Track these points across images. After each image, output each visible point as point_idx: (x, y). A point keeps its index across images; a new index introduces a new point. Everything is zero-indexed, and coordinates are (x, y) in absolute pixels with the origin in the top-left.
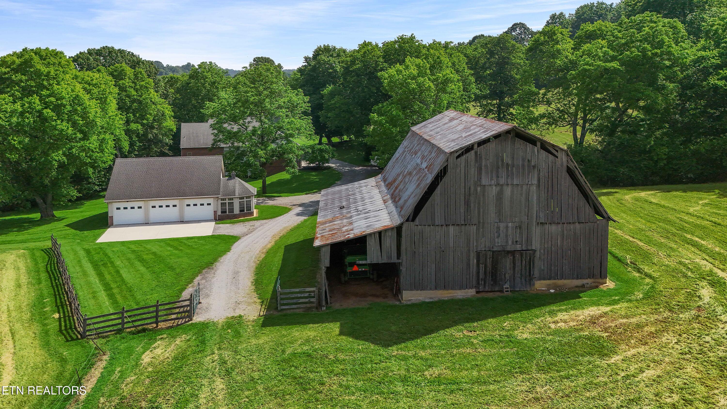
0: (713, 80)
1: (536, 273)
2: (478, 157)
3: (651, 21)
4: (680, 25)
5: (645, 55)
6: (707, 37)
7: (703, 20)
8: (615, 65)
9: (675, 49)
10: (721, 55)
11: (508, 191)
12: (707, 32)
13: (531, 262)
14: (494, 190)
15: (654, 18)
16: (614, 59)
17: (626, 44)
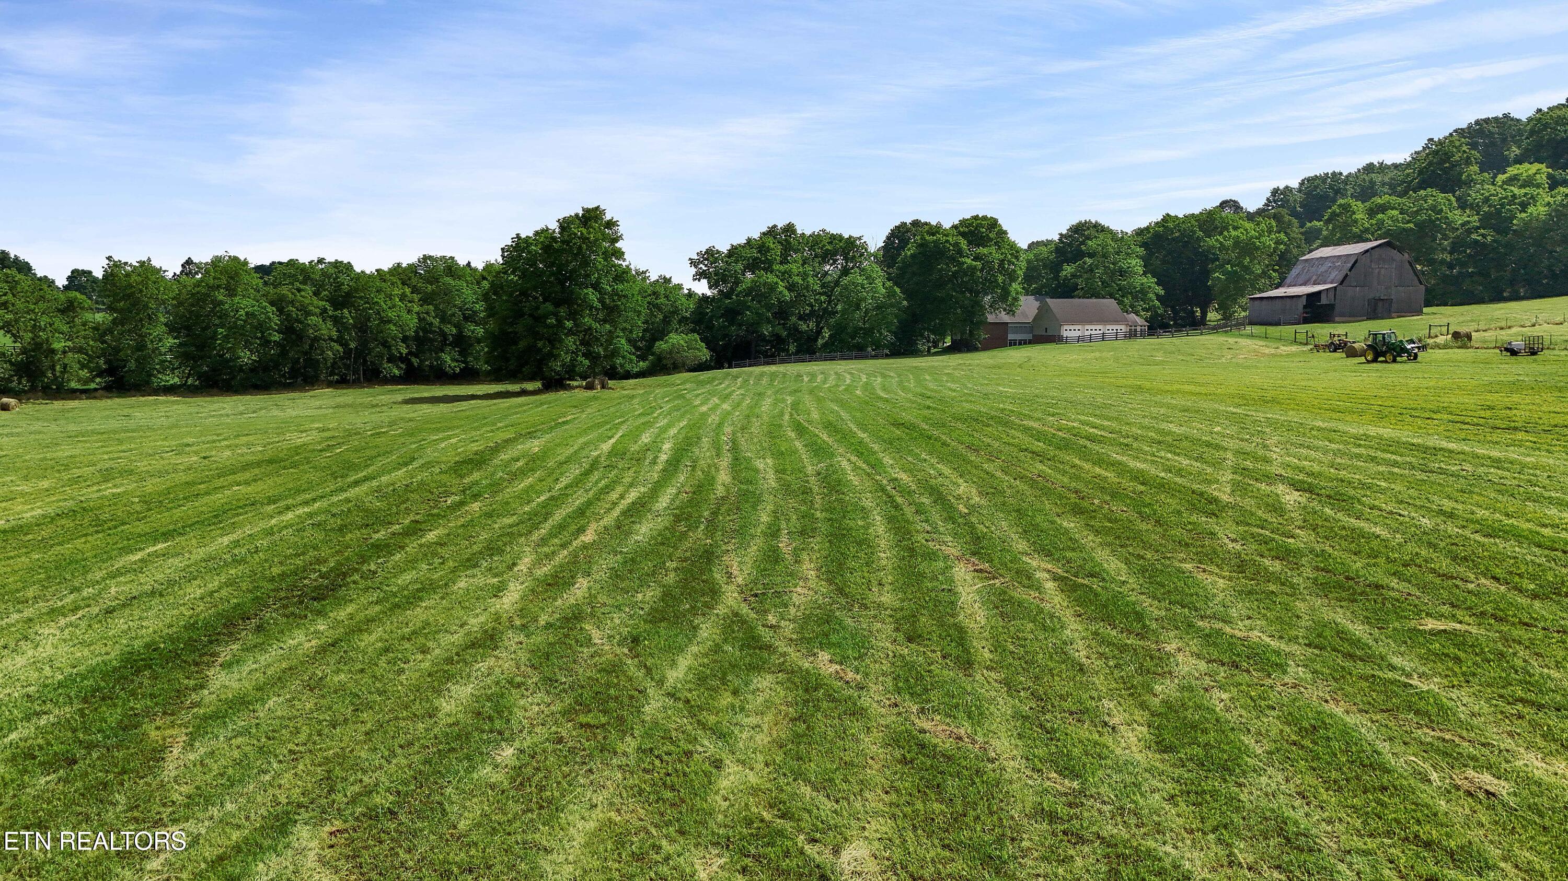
0: (1474, 236)
1: (1392, 310)
2: (1371, 255)
3: (1432, 196)
4: (1453, 199)
5: (1430, 219)
6: (1472, 208)
7: (1469, 195)
8: (1411, 225)
9: (1450, 215)
10: (1480, 220)
11: (1383, 271)
12: (1472, 204)
13: (1390, 306)
14: (1377, 271)
15: (1434, 194)
16: (1408, 222)
17: (1417, 211)
